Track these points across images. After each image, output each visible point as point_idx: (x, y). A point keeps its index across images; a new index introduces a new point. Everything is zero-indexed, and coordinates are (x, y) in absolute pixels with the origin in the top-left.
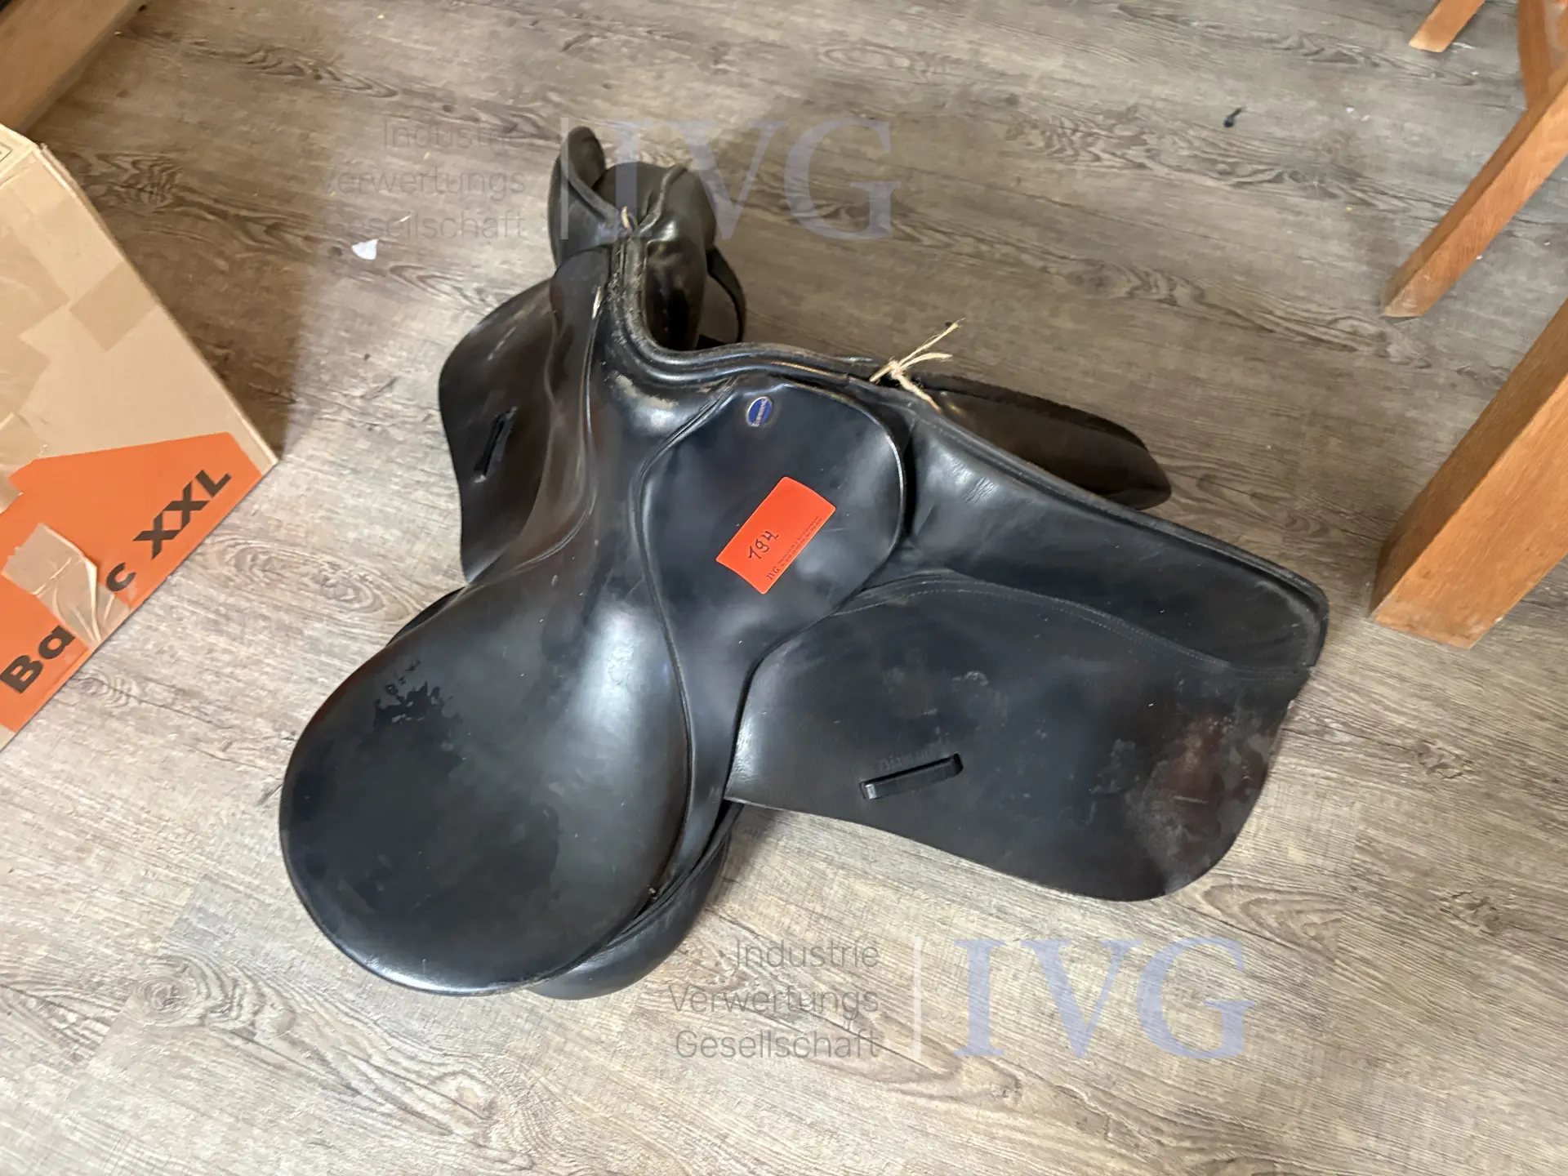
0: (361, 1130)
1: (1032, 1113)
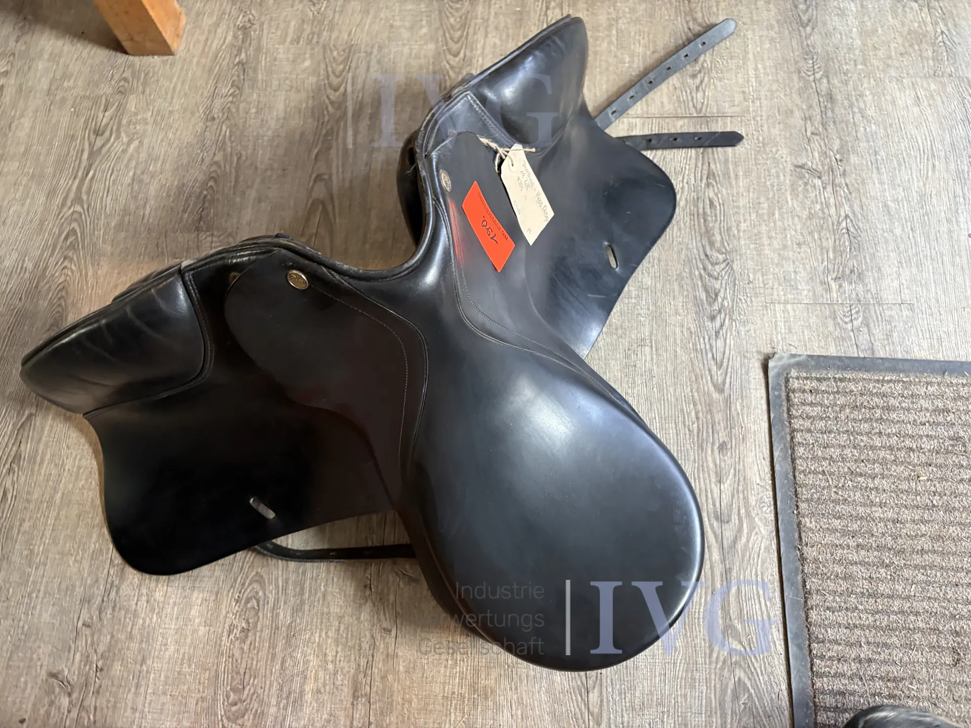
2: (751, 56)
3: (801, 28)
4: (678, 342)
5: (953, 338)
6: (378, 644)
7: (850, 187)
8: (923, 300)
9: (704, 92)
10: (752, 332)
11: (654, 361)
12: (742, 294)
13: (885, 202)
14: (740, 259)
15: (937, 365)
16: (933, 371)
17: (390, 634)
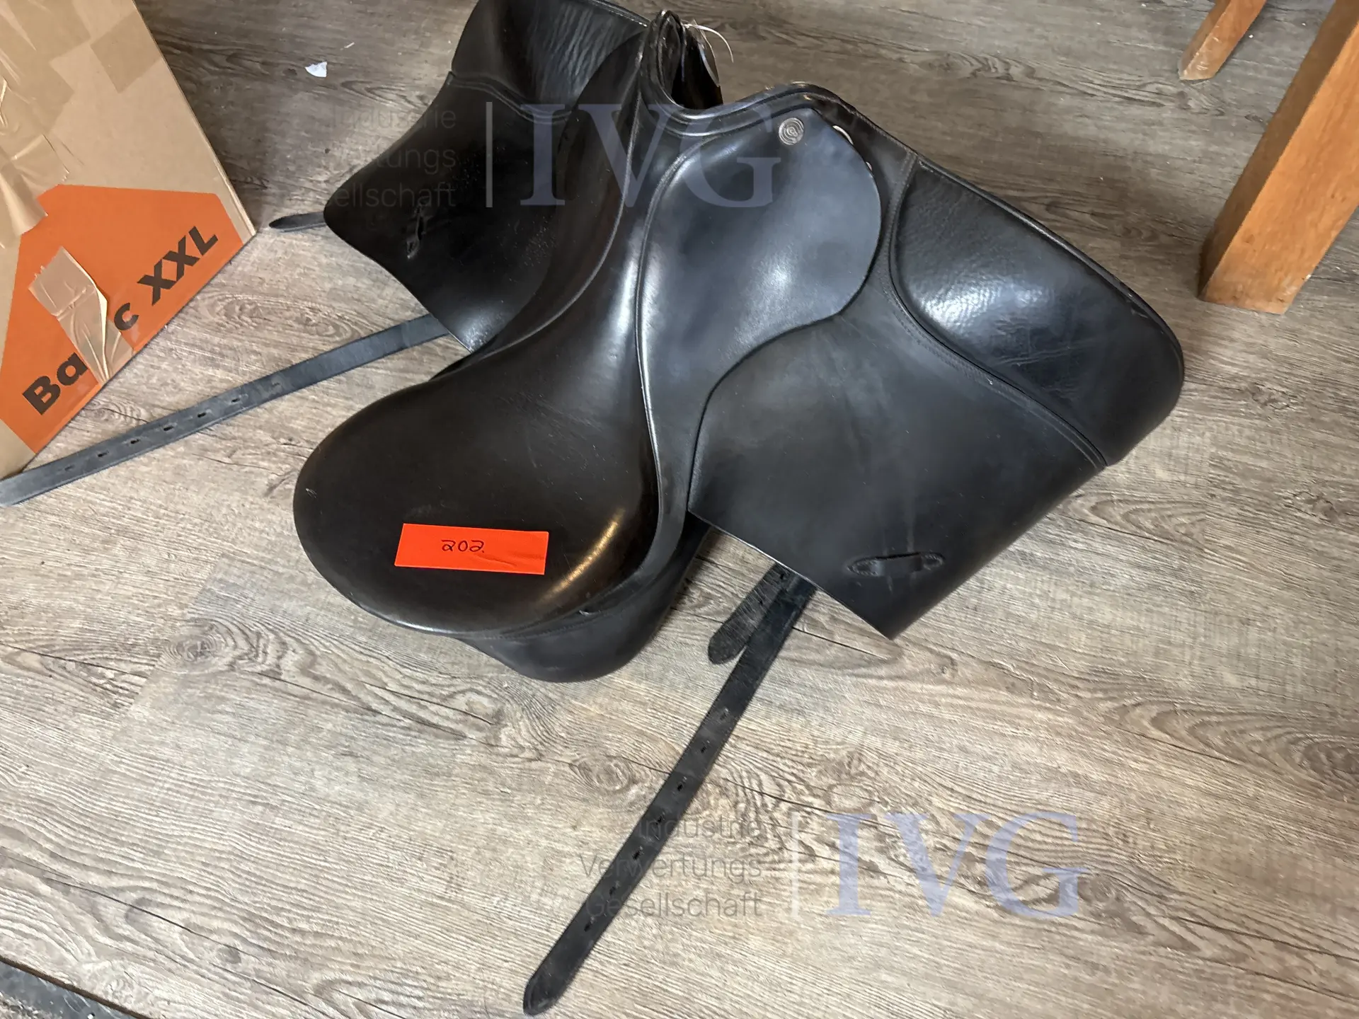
0: (385, 742)
1: (967, 683)
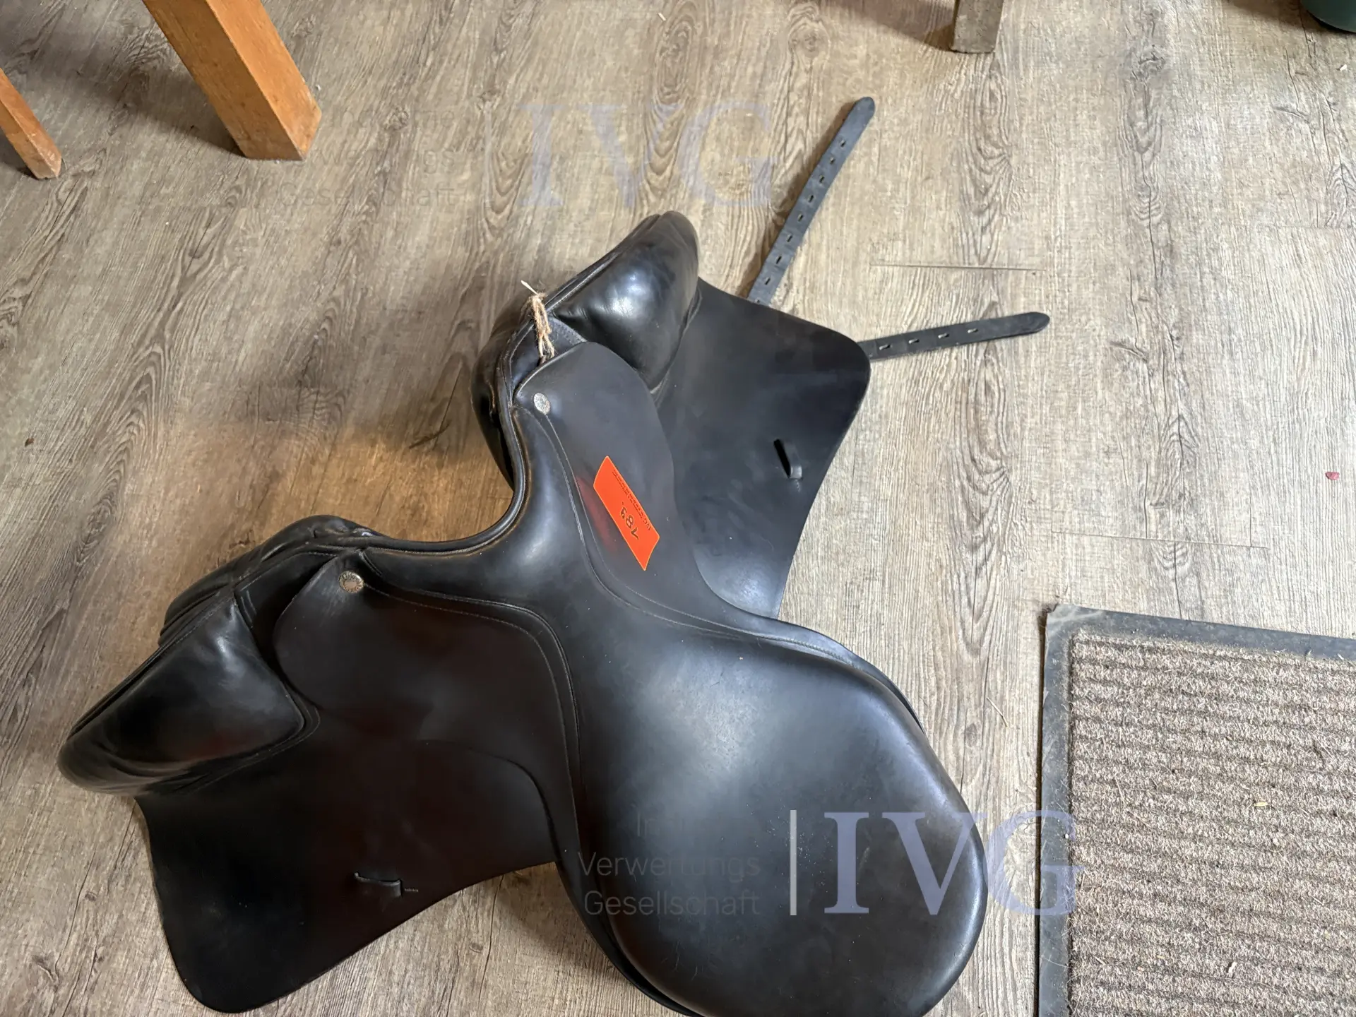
2: (1062, 187)
3: (1136, 153)
4: (922, 576)
5: (1324, 602)
6: (462, 964)
7: (1188, 376)
8: (1283, 544)
9: (992, 235)
10: (1029, 572)
11: (886, 602)
12: (1018, 516)
13: (1238, 401)
14: (1021, 469)
15: (1296, 640)
16: (1291, 649)
17: (481, 953)
